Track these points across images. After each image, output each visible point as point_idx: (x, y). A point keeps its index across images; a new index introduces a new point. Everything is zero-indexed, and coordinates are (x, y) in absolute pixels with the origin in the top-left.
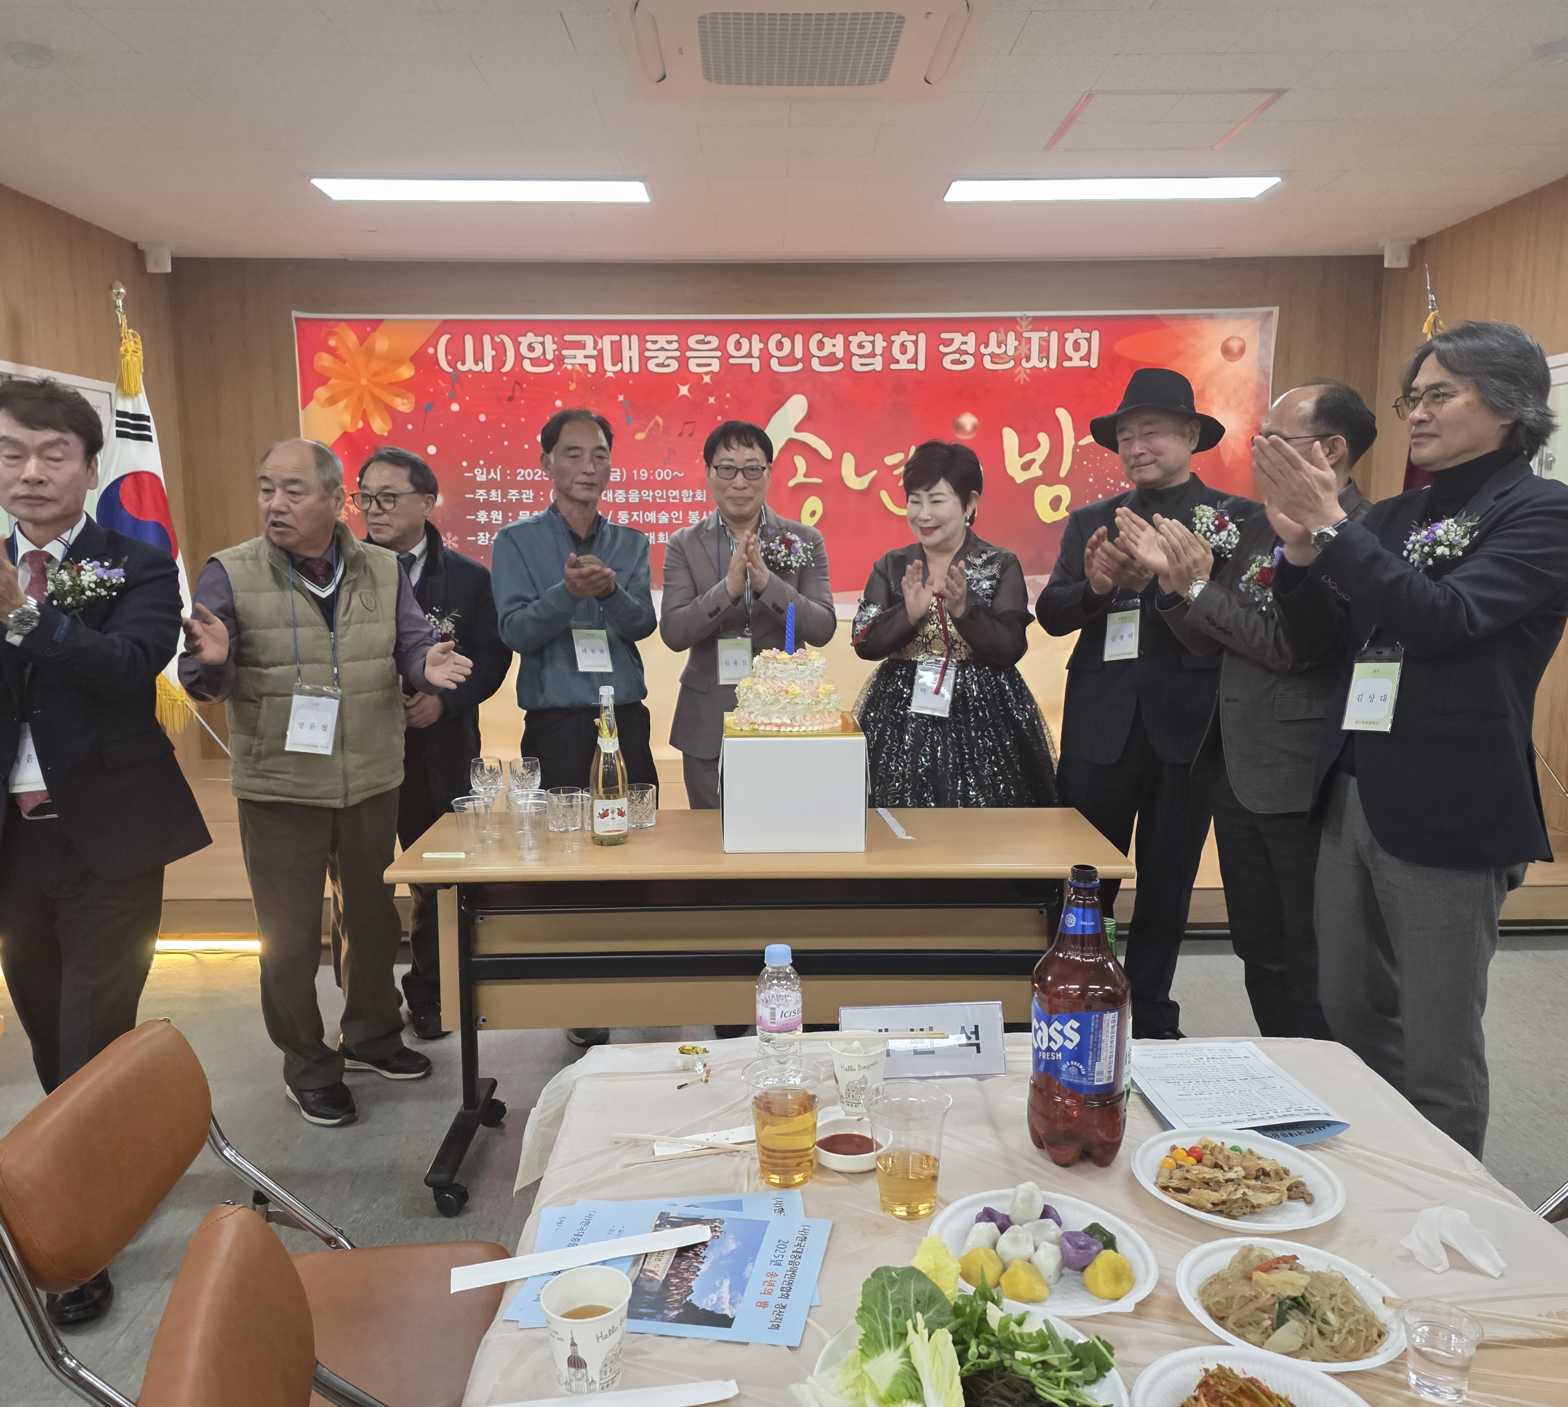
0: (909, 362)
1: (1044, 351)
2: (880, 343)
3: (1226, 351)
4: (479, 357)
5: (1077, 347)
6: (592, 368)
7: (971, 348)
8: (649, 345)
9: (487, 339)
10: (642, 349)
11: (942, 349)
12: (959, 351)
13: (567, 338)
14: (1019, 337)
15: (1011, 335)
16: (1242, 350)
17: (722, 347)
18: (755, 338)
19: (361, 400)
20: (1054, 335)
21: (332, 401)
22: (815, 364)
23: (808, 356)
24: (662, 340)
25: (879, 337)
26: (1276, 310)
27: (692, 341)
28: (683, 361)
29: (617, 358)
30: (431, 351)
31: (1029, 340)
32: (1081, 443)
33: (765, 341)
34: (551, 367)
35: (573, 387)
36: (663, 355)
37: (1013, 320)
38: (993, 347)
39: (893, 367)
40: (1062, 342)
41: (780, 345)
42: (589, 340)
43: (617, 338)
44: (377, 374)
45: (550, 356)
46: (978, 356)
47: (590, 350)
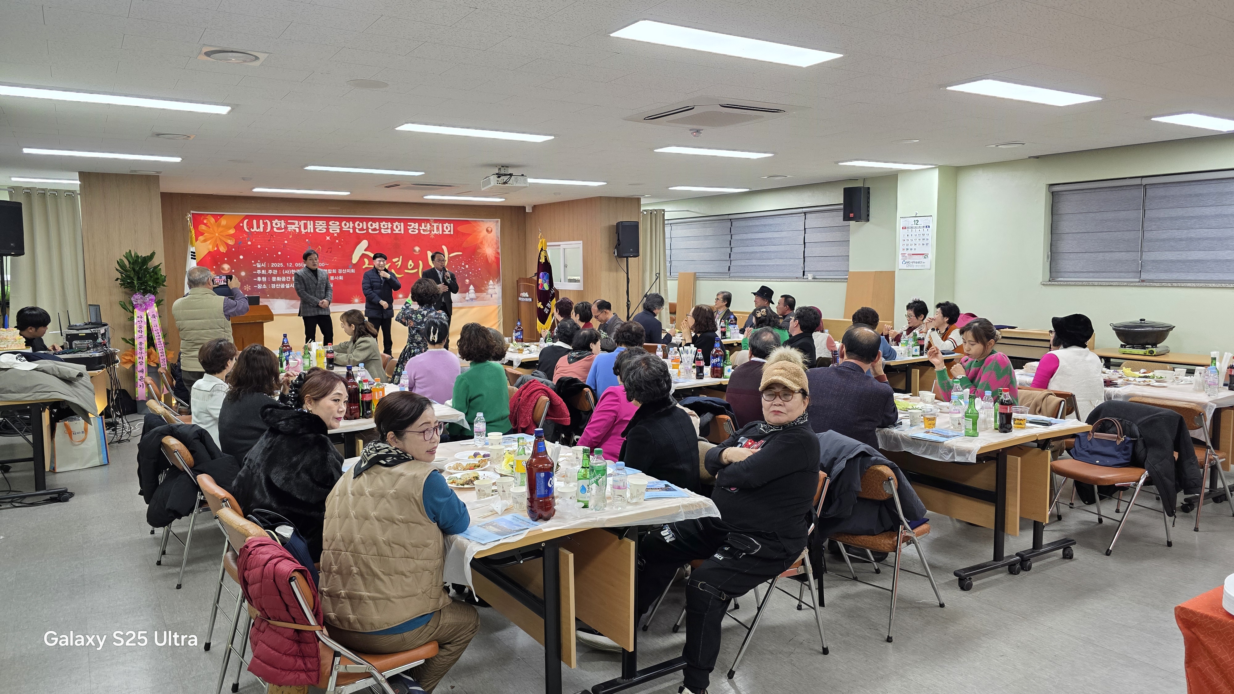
0: (399, 231)
1: (438, 228)
2: (390, 225)
3: (487, 231)
4: (258, 227)
5: (447, 228)
6: (297, 230)
7: (417, 227)
8: (316, 224)
9: (261, 221)
10: (314, 225)
11: (408, 227)
12: (413, 228)
13: (289, 221)
14: (430, 225)
15: (428, 224)
16: (492, 231)
17: (340, 225)
18: (351, 223)
19: (216, 241)
20: (440, 224)
21: (205, 241)
22: (370, 231)
23: (367, 228)
24: (321, 222)
25: (389, 223)
26: (499, 220)
27: (330, 223)
28: (328, 229)
29: (306, 228)
30: (241, 225)
31: (433, 226)
32: (450, 256)
33: (354, 223)
34: (283, 230)
35: (291, 237)
36: (321, 227)
37: (429, 220)
38: (423, 227)
39: (394, 232)
40: (443, 227)
41: (359, 225)
42: (296, 222)
43: (306, 222)
44: (221, 232)
45: (283, 227)
46: (419, 230)
47: (297, 225)
